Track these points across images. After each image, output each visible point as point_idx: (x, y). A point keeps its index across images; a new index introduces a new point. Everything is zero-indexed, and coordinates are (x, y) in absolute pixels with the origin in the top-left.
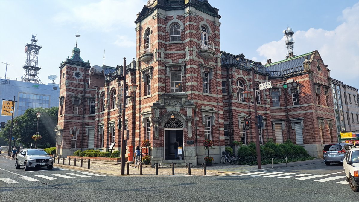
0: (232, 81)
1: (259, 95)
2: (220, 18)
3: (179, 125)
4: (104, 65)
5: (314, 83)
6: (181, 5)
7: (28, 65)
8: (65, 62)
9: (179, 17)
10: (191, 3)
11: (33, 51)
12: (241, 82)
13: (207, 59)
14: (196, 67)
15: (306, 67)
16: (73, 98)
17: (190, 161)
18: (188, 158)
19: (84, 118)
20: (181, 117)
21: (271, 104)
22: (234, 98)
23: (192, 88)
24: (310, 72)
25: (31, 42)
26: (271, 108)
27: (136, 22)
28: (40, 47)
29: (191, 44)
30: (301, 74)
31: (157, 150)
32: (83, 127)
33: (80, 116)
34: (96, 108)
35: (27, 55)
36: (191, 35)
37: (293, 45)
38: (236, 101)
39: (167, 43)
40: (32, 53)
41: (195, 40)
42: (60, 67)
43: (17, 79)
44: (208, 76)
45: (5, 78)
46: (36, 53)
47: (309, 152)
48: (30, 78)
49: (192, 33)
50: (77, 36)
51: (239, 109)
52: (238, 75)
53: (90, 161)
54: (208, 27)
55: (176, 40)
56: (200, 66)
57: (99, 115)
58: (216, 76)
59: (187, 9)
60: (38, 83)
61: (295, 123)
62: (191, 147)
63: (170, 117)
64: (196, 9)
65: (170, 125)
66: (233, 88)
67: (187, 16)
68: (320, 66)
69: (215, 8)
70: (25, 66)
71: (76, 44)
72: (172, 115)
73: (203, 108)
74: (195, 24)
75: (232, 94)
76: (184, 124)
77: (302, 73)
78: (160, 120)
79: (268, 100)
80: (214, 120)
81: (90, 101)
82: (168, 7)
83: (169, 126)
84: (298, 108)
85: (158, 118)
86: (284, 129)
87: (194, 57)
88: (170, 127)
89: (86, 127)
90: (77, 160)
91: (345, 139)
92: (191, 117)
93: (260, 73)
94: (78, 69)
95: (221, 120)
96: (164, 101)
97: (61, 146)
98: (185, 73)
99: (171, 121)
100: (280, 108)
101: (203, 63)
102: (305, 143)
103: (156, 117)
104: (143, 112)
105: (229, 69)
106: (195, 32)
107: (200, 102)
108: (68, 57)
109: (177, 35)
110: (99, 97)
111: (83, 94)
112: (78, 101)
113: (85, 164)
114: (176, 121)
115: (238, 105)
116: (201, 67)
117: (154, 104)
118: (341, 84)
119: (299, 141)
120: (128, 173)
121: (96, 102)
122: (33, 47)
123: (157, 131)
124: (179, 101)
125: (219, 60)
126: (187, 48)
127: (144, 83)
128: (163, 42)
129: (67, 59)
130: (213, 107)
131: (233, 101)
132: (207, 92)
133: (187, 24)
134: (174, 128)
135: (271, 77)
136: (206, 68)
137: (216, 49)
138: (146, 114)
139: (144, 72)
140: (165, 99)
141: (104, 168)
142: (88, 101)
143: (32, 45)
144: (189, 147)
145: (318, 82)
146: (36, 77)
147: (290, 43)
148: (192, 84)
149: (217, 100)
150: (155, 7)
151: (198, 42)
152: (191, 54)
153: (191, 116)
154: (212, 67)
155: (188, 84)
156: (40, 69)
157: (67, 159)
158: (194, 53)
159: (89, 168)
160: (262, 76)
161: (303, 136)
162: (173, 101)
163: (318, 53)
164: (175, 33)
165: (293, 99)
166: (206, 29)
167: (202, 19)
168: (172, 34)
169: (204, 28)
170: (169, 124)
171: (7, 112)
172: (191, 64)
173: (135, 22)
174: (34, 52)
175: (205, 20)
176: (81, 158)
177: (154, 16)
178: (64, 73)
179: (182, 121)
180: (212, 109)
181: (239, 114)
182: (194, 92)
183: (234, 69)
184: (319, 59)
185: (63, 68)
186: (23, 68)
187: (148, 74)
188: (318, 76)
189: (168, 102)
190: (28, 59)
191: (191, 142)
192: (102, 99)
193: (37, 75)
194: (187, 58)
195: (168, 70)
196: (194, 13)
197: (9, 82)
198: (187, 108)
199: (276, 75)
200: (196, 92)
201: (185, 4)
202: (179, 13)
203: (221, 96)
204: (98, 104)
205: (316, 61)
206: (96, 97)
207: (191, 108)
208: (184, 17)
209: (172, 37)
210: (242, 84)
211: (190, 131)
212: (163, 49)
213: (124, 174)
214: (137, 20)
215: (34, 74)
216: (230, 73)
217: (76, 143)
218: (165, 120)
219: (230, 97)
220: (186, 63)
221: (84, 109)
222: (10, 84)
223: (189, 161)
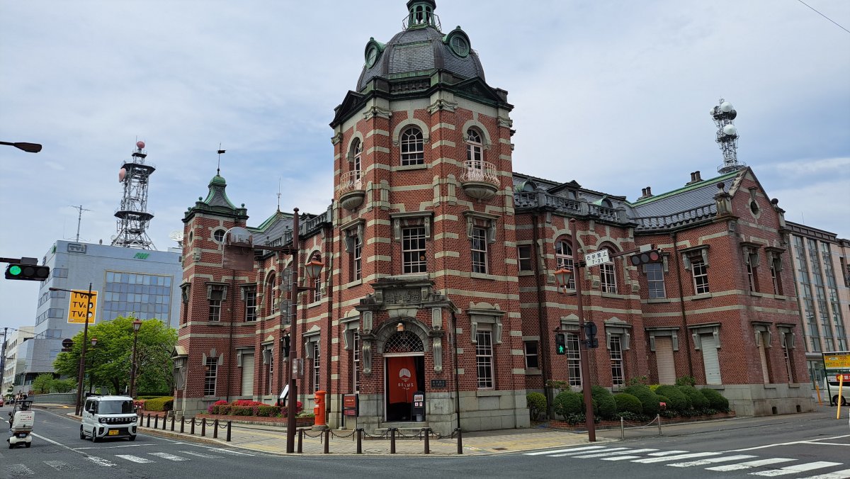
0: (545, 244)
1: (614, 271)
2: (510, 110)
3: (417, 345)
4: (279, 210)
5: (741, 243)
6: (422, 88)
7: (126, 210)
8: (194, 209)
9: (417, 114)
10: (443, 84)
11: (136, 178)
12: (567, 244)
13: (480, 201)
14: (454, 218)
15: (720, 207)
16: (210, 287)
17: (439, 424)
18: (434, 418)
19: (232, 330)
20: (419, 327)
21: (643, 292)
22: (549, 281)
23: (447, 263)
24: (729, 218)
25: (132, 157)
26: (645, 301)
27: (333, 125)
28: (152, 168)
29: (444, 170)
30: (710, 223)
31: (369, 400)
32: (231, 349)
33: (226, 324)
34: (257, 307)
35: (124, 186)
36: (443, 151)
37: (736, 141)
38: (554, 289)
39: (394, 169)
40: (135, 182)
41: (453, 162)
42: (183, 220)
43: (101, 241)
44: (486, 237)
45: (78, 240)
46: (143, 181)
47: (736, 403)
48: (131, 237)
49: (446, 146)
50: (220, 152)
51: (563, 306)
52: (558, 229)
53: (232, 425)
54: (482, 132)
55: (413, 163)
56: (465, 215)
57: (263, 322)
58: (503, 235)
59: (435, 98)
60: (147, 248)
61: (701, 335)
62: (441, 394)
63: (395, 329)
64: (455, 94)
65: (397, 345)
66: (546, 260)
67: (435, 110)
68: (756, 202)
69: (499, 90)
70: (118, 212)
71: (218, 170)
72: (400, 324)
73: (472, 305)
74: (452, 127)
75: (545, 272)
76: (425, 343)
77: (711, 220)
78: (375, 336)
79: (635, 283)
80: (499, 332)
81: (245, 292)
82: (397, 93)
83: (394, 348)
84: (706, 301)
85: (369, 332)
86: (677, 349)
87: (451, 197)
88: (397, 351)
89: (238, 350)
90: (208, 422)
91: (836, 371)
92: (439, 329)
93: (615, 223)
94: (221, 223)
95: (517, 333)
96: (384, 294)
97: (184, 393)
98: (432, 233)
99: (399, 338)
100: (666, 301)
101: (472, 209)
102: (724, 383)
103: (366, 328)
104: (345, 317)
105: (537, 218)
106: (453, 144)
107: (465, 293)
108: (201, 199)
109: (416, 152)
110: (264, 283)
111: (230, 278)
112: (221, 292)
113: (222, 431)
114: (409, 338)
115: (561, 297)
116: (466, 217)
117: (361, 300)
118: (833, 239)
119: (713, 377)
120: (300, 450)
121: (258, 295)
122: (137, 168)
123: (368, 358)
124: (415, 293)
125: (509, 202)
126: (436, 179)
127: (348, 255)
128: (387, 167)
129: (197, 203)
130: (497, 304)
131: (547, 288)
132: (483, 271)
133: (436, 128)
134: (406, 351)
135: (644, 230)
136: (479, 220)
137: (500, 178)
138: (353, 321)
139: (348, 231)
140: (384, 290)
141: (259, 440)
142: (242, 291)
143: (134, 165)
144: (435, 394)
145: (752, 239)
146: (143, 235)
147: (727, 139)
148: (447, 255)
149: (506, 288)
150: (369, 94)
151: (459, 164)
152: (444, 192)
153: (440, 325)
154: (494, 216)
155: (438, 255)
156: (152, 217)
157: (190, 420)
158: (451, 190)
159: (229, 439)
160: (618, 231)
161: (721, 366)
162: (403, 294)
163: (752, 173)
164: (412, 148)
165: (695, 280)
166: (479, 135)
167: (469, 115)
168: (405, 148)
169: (475, 134)
170: (394, 343)
171: (80, 316)
172: (443, 213)
173: (331, 125)
174: (138, 180)
175: (476, 116)
176: (215, 417)
177: (367, 112)
178: (192, 233)
179: (422, 337)
180: (493, 308)
181: (562, 318)
182: (449, 272)
183: (548, 217)
184: (756, 187)
185: (189, 223)
186: (115, 215)
187: (356, 235)
188: (751, 225)
189: (391, 295)
190: (127, 195)
191: (440, 382)
192: (270, 288)
193: (144, 231)
194: (437, 200)
195: (397, 226)
196: (451, 103)
197: (86, 249)
198: (431, 308)
199: (654, 225)
200: (456, 273)
201: (432, 86)
202: (420, 104)
203: (516, 279)
204: (261, 297)
205: (747, 191)
206: (258, 284)
207: (440, 309)
208: (430, 112)
209: (405, 157)
210: (570, 250)
211: (438, 357)
212: (385, 182)
213: (293, 451)
214: (335, 121)
215: (139, 228)
216: (540, 226)
217: (216, 385)
218: (387, 334)
219: (540, 280)
220: (435, 210)
221: (232, 309)
222: (88, 254)
223: (436, 423)
